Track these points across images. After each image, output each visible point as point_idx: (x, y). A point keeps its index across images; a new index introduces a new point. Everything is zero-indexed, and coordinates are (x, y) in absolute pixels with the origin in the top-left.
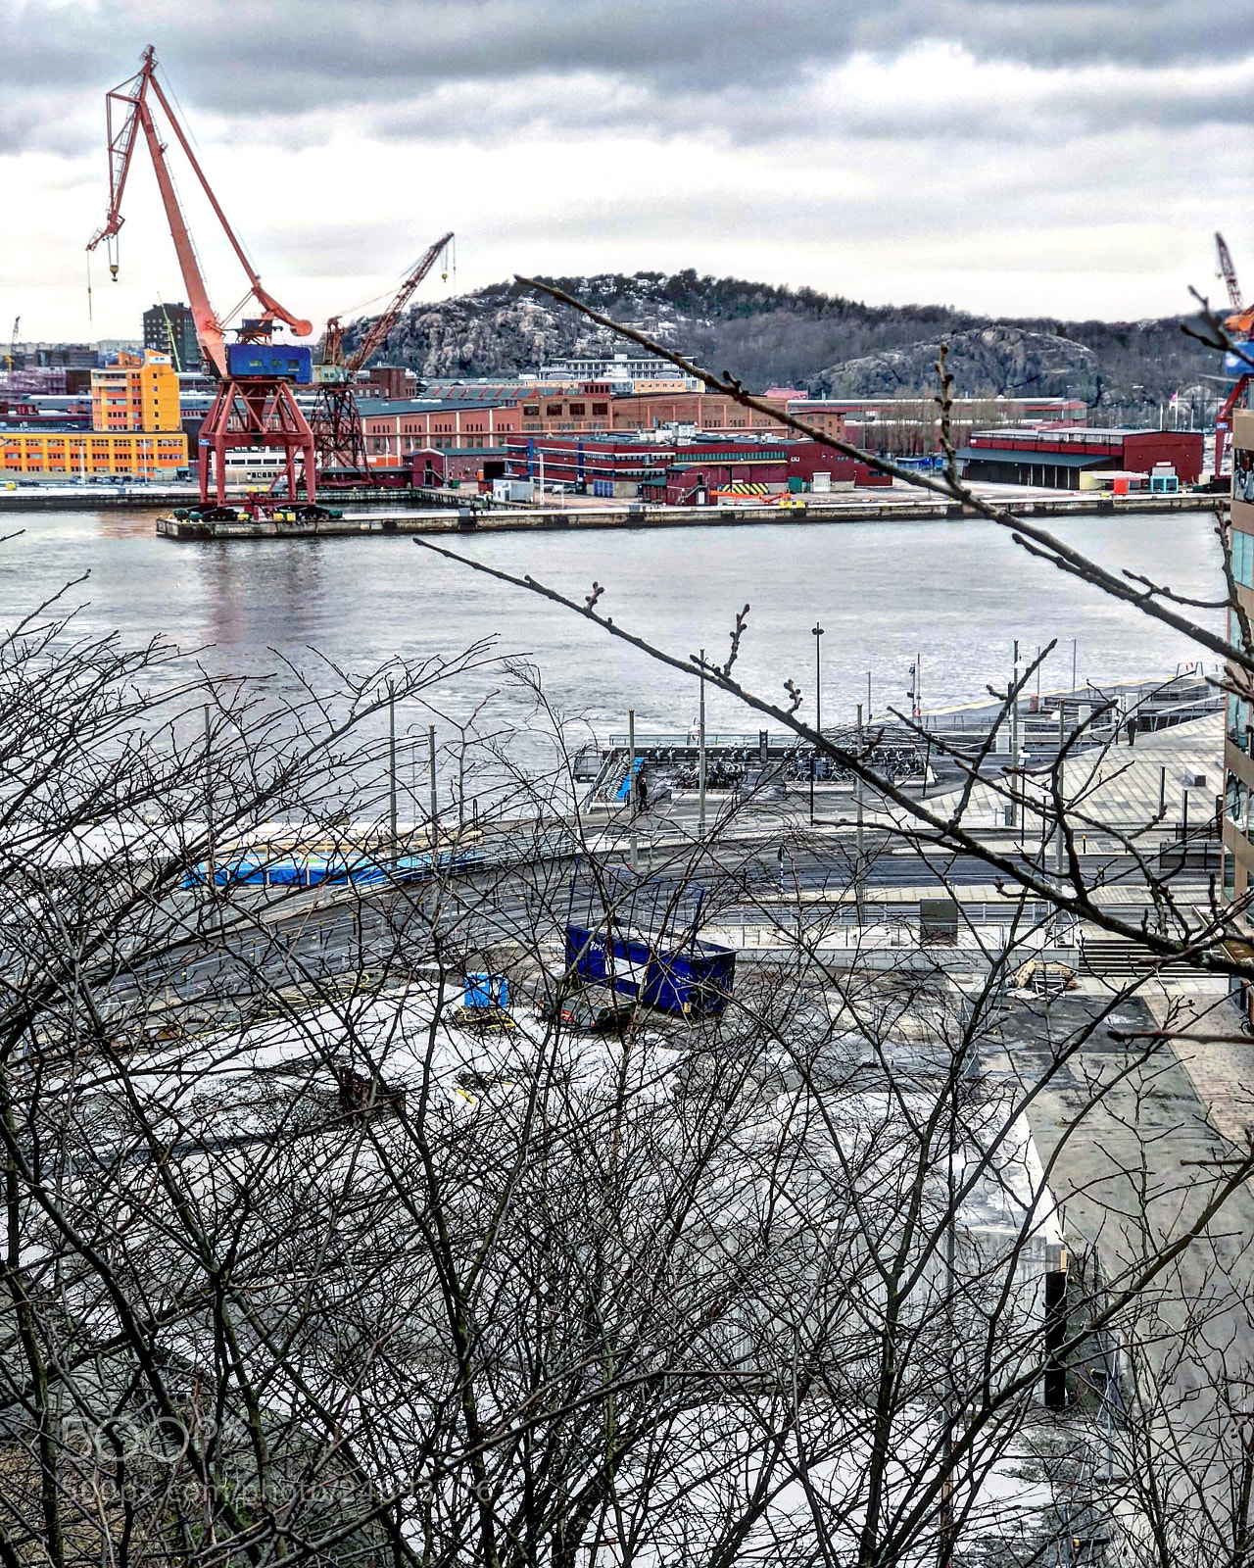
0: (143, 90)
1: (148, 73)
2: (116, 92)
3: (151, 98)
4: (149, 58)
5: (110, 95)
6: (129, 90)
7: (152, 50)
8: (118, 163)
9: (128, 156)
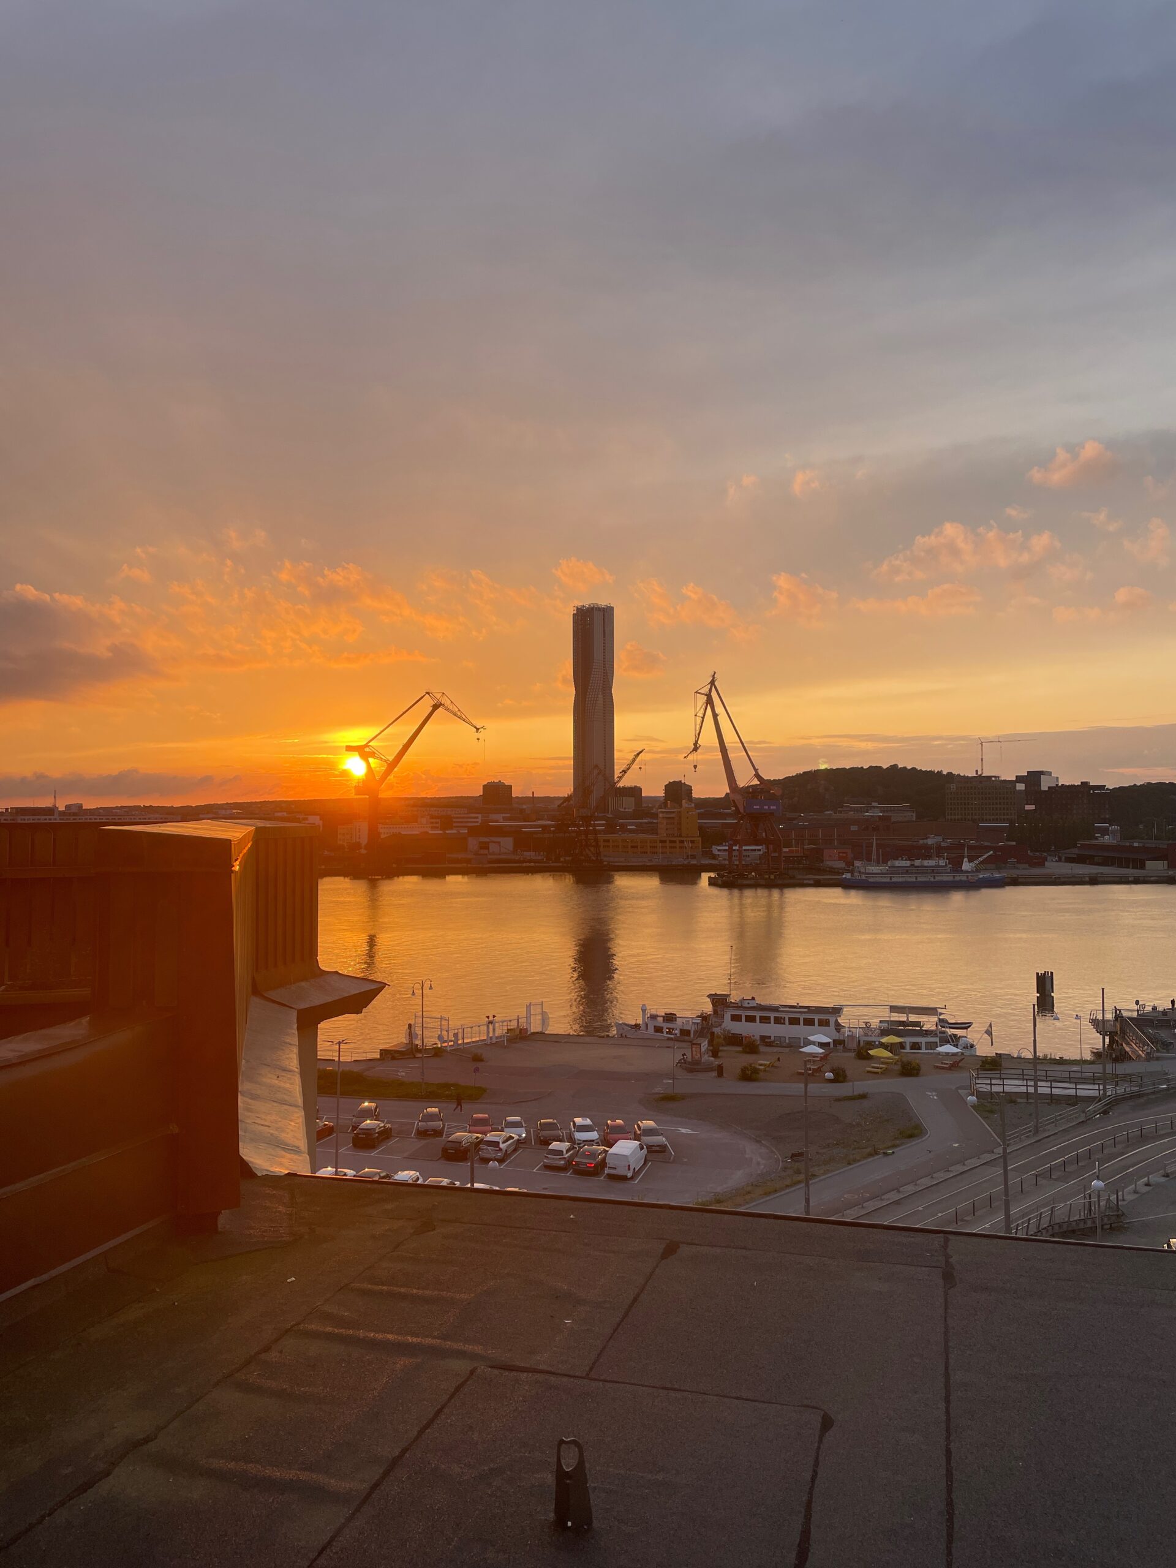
0: (710, 690)
1: (712, 683)
2: (699, 691)
3: (714, 694)
4: (713, 676)
5: (696, 692)
6: (706, 690)
7: (715, 673)
8: (699, 720)
9: (703, 718)
